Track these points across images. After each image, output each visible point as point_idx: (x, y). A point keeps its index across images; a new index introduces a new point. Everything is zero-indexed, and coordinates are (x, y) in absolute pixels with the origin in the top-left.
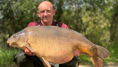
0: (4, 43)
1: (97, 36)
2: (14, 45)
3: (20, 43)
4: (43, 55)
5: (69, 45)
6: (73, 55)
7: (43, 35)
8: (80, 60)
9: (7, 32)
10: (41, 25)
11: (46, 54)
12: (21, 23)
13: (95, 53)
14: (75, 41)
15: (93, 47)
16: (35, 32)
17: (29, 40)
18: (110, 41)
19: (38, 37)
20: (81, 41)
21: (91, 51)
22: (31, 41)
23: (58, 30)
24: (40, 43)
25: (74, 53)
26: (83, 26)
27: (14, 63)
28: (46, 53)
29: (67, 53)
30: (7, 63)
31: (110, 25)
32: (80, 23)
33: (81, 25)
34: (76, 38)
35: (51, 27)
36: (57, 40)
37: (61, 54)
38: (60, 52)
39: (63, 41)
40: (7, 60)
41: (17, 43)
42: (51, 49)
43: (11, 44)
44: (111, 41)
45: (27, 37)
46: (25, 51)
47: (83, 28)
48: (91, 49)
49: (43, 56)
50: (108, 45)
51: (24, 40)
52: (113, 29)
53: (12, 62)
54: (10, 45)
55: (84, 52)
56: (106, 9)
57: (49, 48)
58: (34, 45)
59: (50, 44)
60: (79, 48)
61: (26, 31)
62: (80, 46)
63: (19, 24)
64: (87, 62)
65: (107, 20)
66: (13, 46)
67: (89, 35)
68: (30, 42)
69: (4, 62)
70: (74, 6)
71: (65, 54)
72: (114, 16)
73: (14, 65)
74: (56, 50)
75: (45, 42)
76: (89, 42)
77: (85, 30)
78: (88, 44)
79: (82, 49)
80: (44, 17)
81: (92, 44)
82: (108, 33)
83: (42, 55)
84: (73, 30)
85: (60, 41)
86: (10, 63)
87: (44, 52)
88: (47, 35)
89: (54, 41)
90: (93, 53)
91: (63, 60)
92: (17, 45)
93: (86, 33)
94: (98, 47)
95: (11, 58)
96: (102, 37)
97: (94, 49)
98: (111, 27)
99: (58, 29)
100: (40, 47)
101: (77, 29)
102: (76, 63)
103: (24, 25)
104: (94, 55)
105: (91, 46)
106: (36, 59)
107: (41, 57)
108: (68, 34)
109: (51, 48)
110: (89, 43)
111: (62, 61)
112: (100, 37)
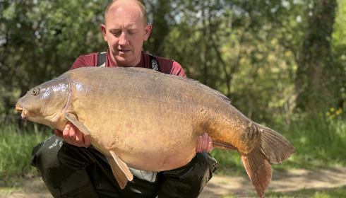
0: (7, 113)
1: (261, 98)
2: (34, 116)
3: (51, 109)
4: (113, 144)
5: (183, 120)
6: (195, 149)
7: (114, 90)
8: (215, 162)
9: (15, 83)
10: (109, 66)
11: (122, 141)
12: (53, 60)
13: (253, 147)
14: (202, 111)
15: (249, 128)
16: (93, 82)
17: (77, 101)
18: (295, 111)
19: (101, 94)
20: (216, 111)
21: (243, 140)
22: (81, 104)
23: (156, 79)
24: (105, 111)
25: (198, 143)
26: (225, 70)
27: (35, 169)
28: (120, 139)
29: (177, 140)
30: (15, 169)
31: (295, 67)
32: (215, 61)
33: (217, 68)
34: (202, 101)
35: (138, 71)
36: (151, 103)
37: (162, 143)
38: (158, 137)
39: (168, 109)
40: (13, 161)
41: (41, 111)
42: (135, 129)
43: (26, 112)
44: (299, 110)
45: (70, 94)
46: (65, 133)
47: (223, 76)
48: (244, 135)
49: (113, 146)
50: (292, 121)
51: (63, 102)
52: (305, 77)
53: (28, 165)
54: (23, 116)
55: (225, 141)
56: (284, 23)
57: (129, 125)
58: (90, 116)
59: (133, 113)
60: (212, 129)
61: (69, 77)
62: (215, 124)
63: (47, 62)
64: (233, 169)
65: (289, 54)
66: (32, 119)
67: (240, 93)
68: (80, 108)
69: (5, 165)
70: (199, 15)
71: (173, 142)
72: (308, 43)
73: (32, 175)
74: (149, 132)
75: (120, 109)
76: (238, 114)
77: (228, 79)
78: (235, 119)
79: (218, 134)
80: (119, 48)
81: (248, 122)
82: (291, 88)
83: (110, 145)
84: (196, 82)
85: (160, 107)
86: (22, 170)
87: (115, 136)
88: (124, 89)
89: (144, 106)
90: (248, 144)
91: (166, 161)
92: (41, 115)
93: (232, 89)
94: (262, 130)
95: (25, 155)
96: (274, 99)
97: (253, 135)
98: (299, 72)
99: (155, 76)
100: (105, 121)
101: (208, 78)
102: (205, 171)
103: (64, 65)
104: (250, 151)
105: (243, 126)
106: (94, 160)
107: (108, 151)
108: (181, 89)
109: (134, 125)
110: (239, 117)
111: (164, 163)
112: (269, 100)
